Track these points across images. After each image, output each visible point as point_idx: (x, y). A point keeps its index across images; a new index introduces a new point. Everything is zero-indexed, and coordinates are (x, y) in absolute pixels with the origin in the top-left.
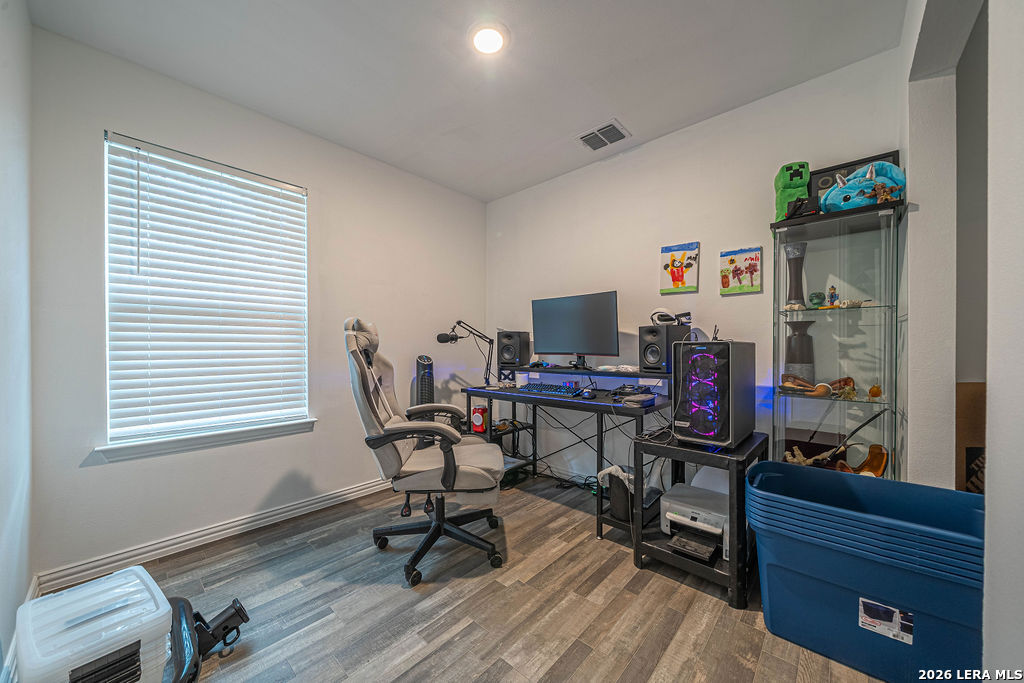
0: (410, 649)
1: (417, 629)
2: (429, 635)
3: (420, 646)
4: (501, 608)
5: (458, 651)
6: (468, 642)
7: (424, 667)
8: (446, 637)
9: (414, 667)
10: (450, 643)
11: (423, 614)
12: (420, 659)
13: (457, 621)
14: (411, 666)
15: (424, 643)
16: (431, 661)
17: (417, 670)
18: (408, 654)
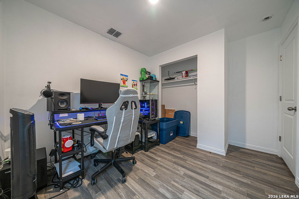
0: (189, 196)
1: (180, 196)
2: (181, 192)
3: (186, 193)
4: (166, 175)
5: (184, 184)
6: (180, 182)
7: (193, 190)
8: (180, 187)
9: (194, 193)
10: (182, 186)
11: (173, 195)
12: (191, 192)
13: (173, 185)
14: (194, 194)
15: (185, 192)
16: (190, 189)
17: (194, 192)
18: (190, 196)
